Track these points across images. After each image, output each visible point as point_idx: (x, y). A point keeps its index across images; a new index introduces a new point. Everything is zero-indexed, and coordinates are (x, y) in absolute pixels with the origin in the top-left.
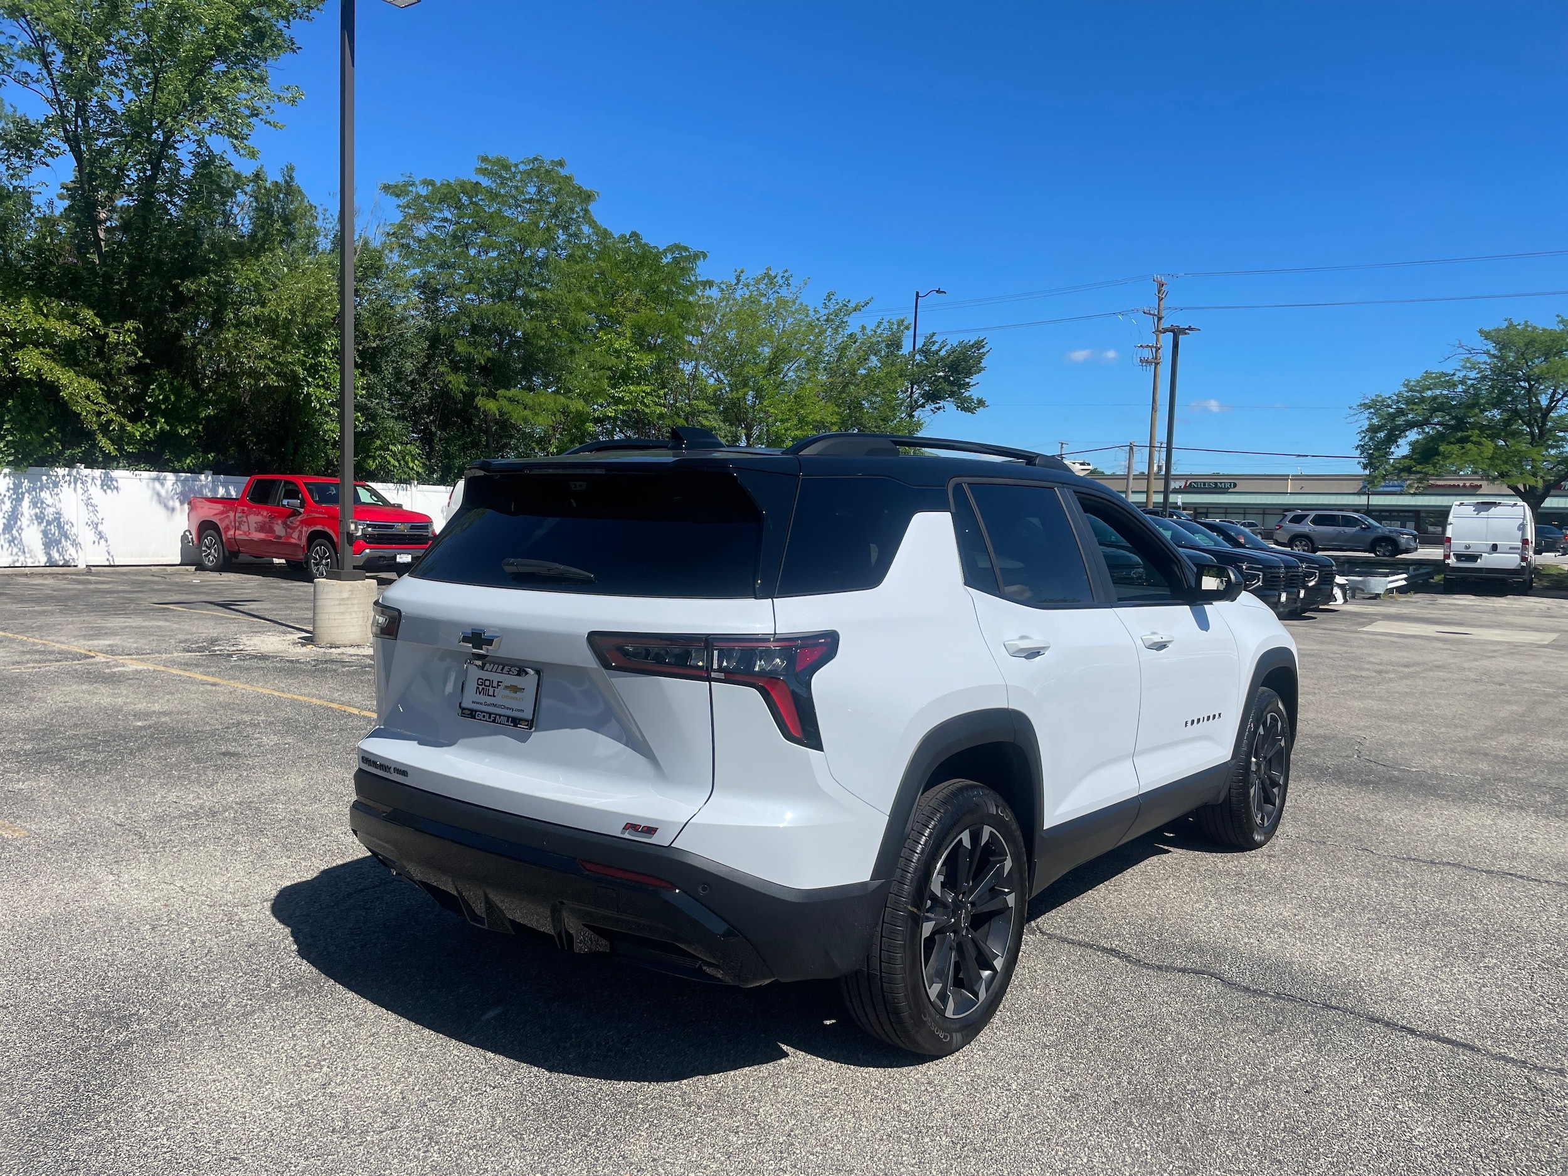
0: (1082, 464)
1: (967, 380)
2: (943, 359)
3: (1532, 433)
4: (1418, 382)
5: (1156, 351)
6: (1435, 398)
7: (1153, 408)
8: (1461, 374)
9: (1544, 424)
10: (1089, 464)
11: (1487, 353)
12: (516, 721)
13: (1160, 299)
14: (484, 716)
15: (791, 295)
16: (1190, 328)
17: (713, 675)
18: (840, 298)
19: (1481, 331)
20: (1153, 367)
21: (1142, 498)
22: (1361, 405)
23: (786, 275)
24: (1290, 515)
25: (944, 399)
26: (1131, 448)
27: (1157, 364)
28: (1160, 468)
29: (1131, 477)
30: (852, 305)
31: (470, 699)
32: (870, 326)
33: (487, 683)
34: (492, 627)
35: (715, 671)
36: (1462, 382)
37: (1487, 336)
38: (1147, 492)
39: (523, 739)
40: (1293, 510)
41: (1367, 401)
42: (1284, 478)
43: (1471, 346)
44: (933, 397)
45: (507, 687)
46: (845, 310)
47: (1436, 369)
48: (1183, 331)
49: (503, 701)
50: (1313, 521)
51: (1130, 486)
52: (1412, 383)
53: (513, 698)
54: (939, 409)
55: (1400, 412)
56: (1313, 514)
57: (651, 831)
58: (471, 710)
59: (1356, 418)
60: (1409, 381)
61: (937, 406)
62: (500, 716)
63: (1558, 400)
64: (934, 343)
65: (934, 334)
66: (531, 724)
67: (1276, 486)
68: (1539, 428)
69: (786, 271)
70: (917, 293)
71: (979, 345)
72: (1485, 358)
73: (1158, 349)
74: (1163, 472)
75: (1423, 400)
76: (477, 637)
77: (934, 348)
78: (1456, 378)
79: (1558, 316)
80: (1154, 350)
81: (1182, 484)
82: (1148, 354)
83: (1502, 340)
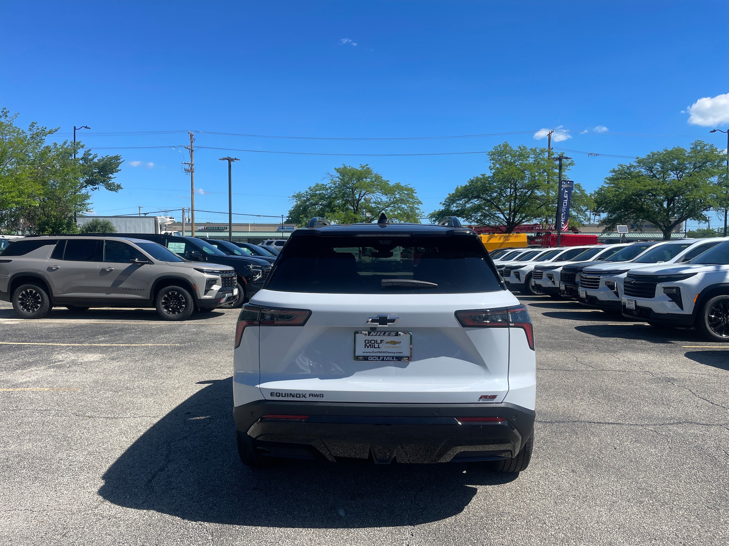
0: (170, 218)
1: (110, 175)
2: (96, 164)
3: (354, 209)
4: (314, 187)
5: (192, 166)
6: (320, 194)
7: (192, 193)
8: (330, 185)
9: (358, 205)
10: (173, 218)
11: (338, 177)
12: (399, 359)
13: (192, 142)
14: (375, 359)
15: (7, 122)
16: (236, 159)
17: (511, 324)
18: (40, 125)
19: (335, 169)
20: (190, 173)
21: (190, 234)
22: (293, 196)
23: (5, 111)
24: (266, 241)
25: (98, 184)
26: (183, 211)
27: (192, 172)
28: (189, 220)
29: (184, 224)
30: (47, 130)
31: (361, 351)
32: (60, 144)
33: (373, 342)
34: (393, 313)
35: (511, 323)
36: (330, 188)
37: (337, 170)
38: (192, 231)
39: (405, 366)
40: (267, 239)
41: (295, 195)
42: (247, 225)
43: (331, 174)
44: (92, 182)
45: (387, 342)
46: (44, 132)
47: (320, 183)
48: (233, 160)
49: (386, 349)
50: (276, 244)
51: (184, 228)
52: (312, 188)
53: (394, 347)
54: (96, 189)
55: (308, 200)
56: (275, 241)
57: (494, 397)
58: (364, 357)
59: (292, 201)
60: (311, 187)
61: (95, 187)
62: (387, 357)
63: (362, 197)
64: (90, 155)
65: (90, 150)
66: (410, 359)
67: (244, 228)
68: (356, 207)
69: (5, 109)
70: (75, 127)
71: (117, 158)
72: (337, 179)
73: (192, 165)
74: (191, 222)
75: (316, 195)
76: (383, 319)
77: (90, 157)
78: (327, 187)
79: (360, 165)
80: (190, 165)
81: (203, 227)
82: (187, 167)
83: (343, 172)
